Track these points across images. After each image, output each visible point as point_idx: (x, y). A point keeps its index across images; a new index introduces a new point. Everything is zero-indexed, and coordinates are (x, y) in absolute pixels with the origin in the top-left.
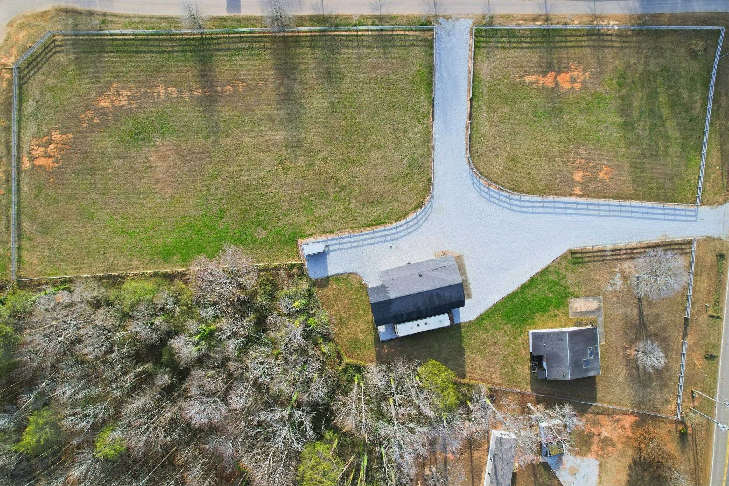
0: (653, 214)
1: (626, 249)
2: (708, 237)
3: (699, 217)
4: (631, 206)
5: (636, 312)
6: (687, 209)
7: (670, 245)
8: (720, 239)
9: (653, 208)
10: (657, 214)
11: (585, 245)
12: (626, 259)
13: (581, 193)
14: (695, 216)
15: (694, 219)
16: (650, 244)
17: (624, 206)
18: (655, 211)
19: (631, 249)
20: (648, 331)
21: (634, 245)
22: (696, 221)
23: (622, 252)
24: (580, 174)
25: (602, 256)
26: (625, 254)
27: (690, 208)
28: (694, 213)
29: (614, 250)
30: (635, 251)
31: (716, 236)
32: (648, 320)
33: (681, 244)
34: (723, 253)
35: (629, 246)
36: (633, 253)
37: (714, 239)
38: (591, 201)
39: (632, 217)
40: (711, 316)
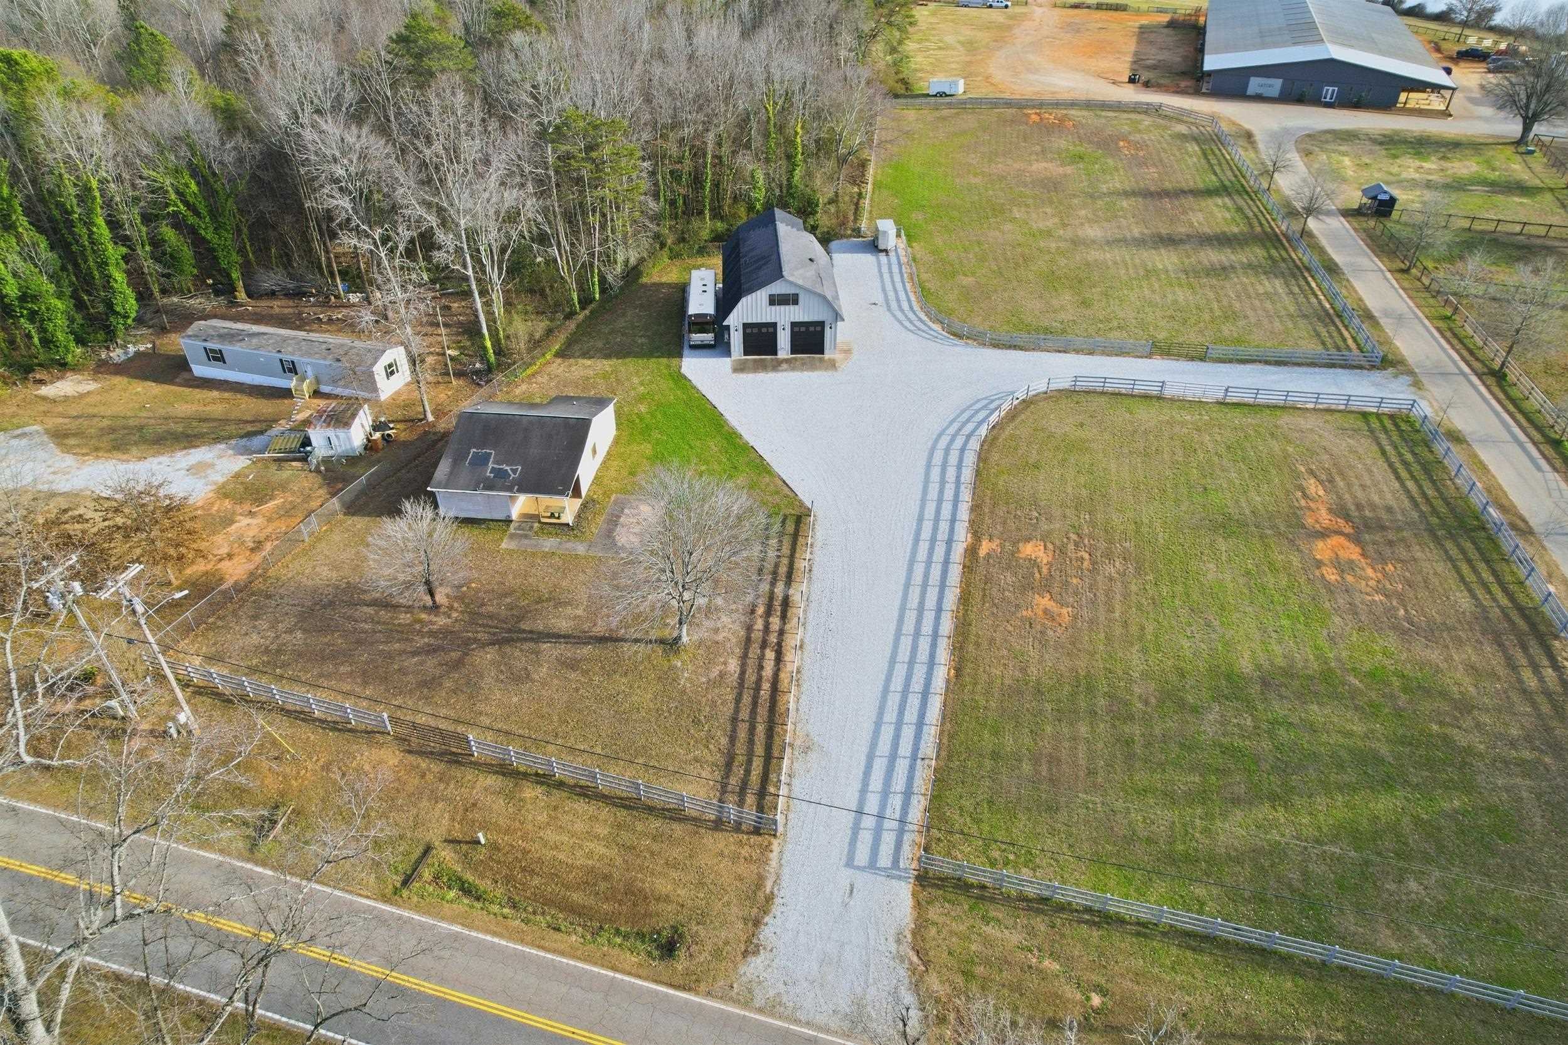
0: (899, 724)
1: (781, 632)
2: (770, 899)
3: (862, 879)
4: (932, 663)
5: (563, 625)
6: (907, 838)
7: (768, 757)
8: (751, 949)
9: (920, 724)
10: (897, 737)
11: (818, 544)
12: (749, 629)
13: (982, 552)
14: (872, 865)
15: (862, 856)
16: (781, 699)
17: (934, 646)
18: (908, 732)
19: (779, 644)
20: (483, 645)
21: (792, 659)
22: (850, 863)
23: (775, 622)
24: (1041, 554)
25: (775, 573)
26: (767, 628)
27: (907, 850)
28: (884, 861)
29: (786, 603)
30: (770, 655)
31: (766, 934)
32: (518, 656)
33: (762, 793)
34: (682, 953)
35: (791, 641)
36: (764, 645)
37: (757, 923)
38: (955, 572)
39: (893, 662)
40: (428, 850)
